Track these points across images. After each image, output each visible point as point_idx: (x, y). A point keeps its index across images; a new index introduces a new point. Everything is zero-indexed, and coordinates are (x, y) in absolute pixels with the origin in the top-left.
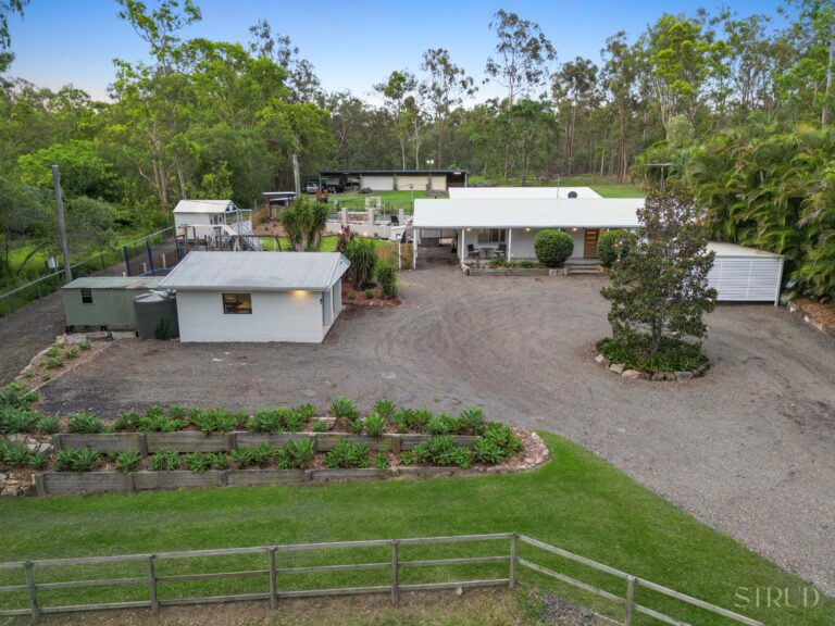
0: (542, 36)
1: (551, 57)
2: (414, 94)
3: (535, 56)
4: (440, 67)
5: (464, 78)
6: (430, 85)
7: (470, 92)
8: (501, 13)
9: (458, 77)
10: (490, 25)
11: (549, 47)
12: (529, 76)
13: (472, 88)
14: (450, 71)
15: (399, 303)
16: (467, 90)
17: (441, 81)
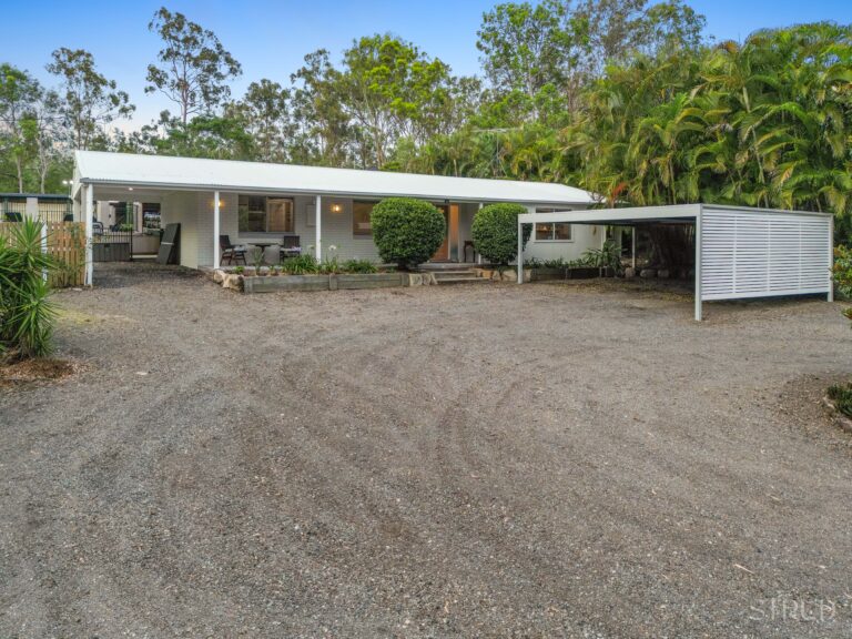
0: (219, 46)
1: (233, 71)
2: (38, 106)
3: (211, 70)
4: (80, 75)
5: (115, 92)
6: (62, 95)
7: (124, 110)
8: (163, 12)
9: (106, 91)
10: (151, 25)
11: (229, 60)
12: (206, 94)
13: (127, 105)
14: (95, 81)
15: (59, 369)
16: (119, 108)
17: (80, 90)
